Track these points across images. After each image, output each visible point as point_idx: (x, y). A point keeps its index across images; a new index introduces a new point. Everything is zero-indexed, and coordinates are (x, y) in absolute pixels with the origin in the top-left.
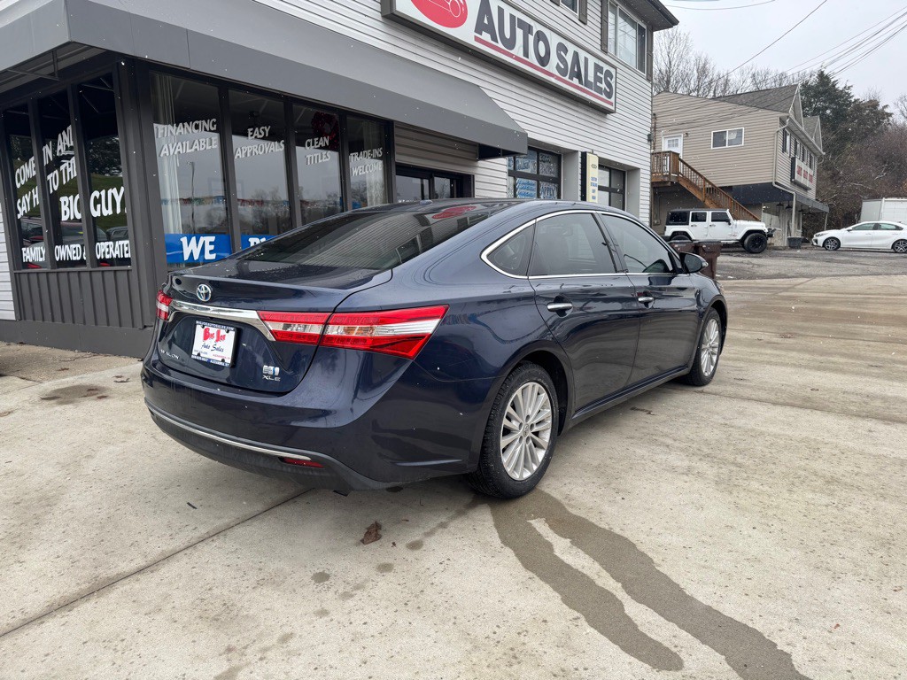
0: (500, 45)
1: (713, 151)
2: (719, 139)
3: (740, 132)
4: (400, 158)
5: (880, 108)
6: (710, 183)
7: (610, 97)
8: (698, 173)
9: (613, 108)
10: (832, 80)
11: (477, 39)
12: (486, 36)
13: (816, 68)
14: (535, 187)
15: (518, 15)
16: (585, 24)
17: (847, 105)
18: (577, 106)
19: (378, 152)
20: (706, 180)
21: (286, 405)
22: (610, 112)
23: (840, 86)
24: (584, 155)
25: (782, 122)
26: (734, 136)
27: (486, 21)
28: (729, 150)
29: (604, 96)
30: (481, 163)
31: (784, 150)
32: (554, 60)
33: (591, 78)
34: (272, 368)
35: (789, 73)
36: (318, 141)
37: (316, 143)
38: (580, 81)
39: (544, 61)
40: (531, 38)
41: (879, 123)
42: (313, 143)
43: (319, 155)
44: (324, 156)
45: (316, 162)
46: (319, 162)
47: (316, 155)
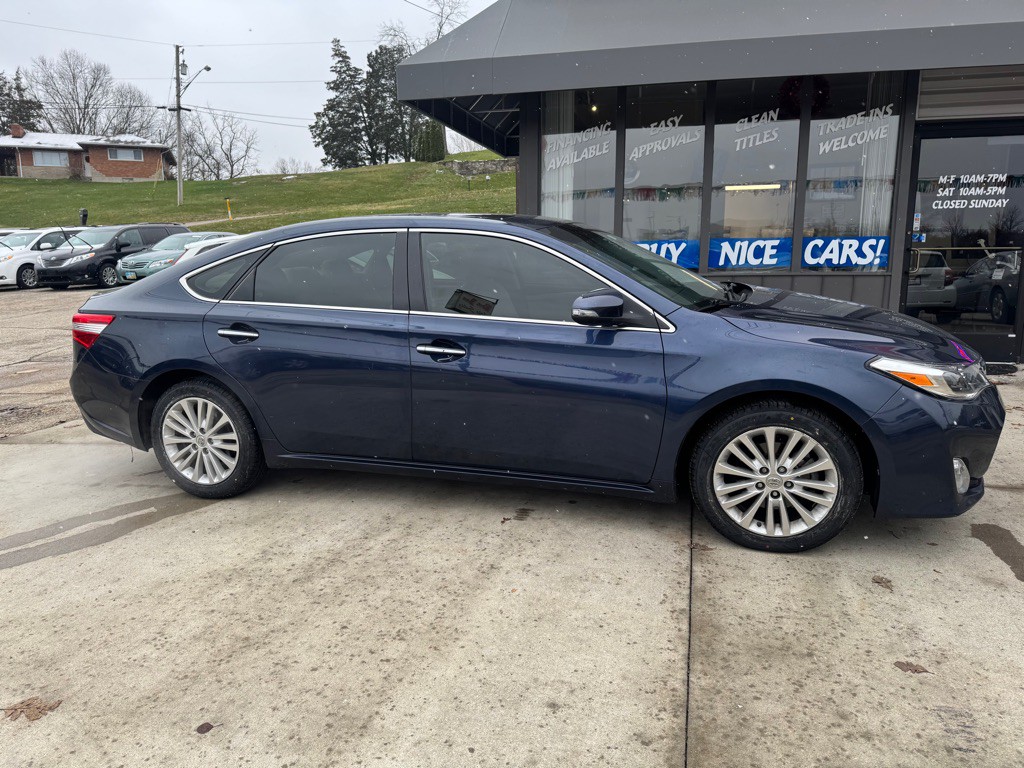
42: (750, 120)
43: (758, 135)
44: (766, 136)
45: (751, 145)
46: (757, 144)
47: (752, 137)
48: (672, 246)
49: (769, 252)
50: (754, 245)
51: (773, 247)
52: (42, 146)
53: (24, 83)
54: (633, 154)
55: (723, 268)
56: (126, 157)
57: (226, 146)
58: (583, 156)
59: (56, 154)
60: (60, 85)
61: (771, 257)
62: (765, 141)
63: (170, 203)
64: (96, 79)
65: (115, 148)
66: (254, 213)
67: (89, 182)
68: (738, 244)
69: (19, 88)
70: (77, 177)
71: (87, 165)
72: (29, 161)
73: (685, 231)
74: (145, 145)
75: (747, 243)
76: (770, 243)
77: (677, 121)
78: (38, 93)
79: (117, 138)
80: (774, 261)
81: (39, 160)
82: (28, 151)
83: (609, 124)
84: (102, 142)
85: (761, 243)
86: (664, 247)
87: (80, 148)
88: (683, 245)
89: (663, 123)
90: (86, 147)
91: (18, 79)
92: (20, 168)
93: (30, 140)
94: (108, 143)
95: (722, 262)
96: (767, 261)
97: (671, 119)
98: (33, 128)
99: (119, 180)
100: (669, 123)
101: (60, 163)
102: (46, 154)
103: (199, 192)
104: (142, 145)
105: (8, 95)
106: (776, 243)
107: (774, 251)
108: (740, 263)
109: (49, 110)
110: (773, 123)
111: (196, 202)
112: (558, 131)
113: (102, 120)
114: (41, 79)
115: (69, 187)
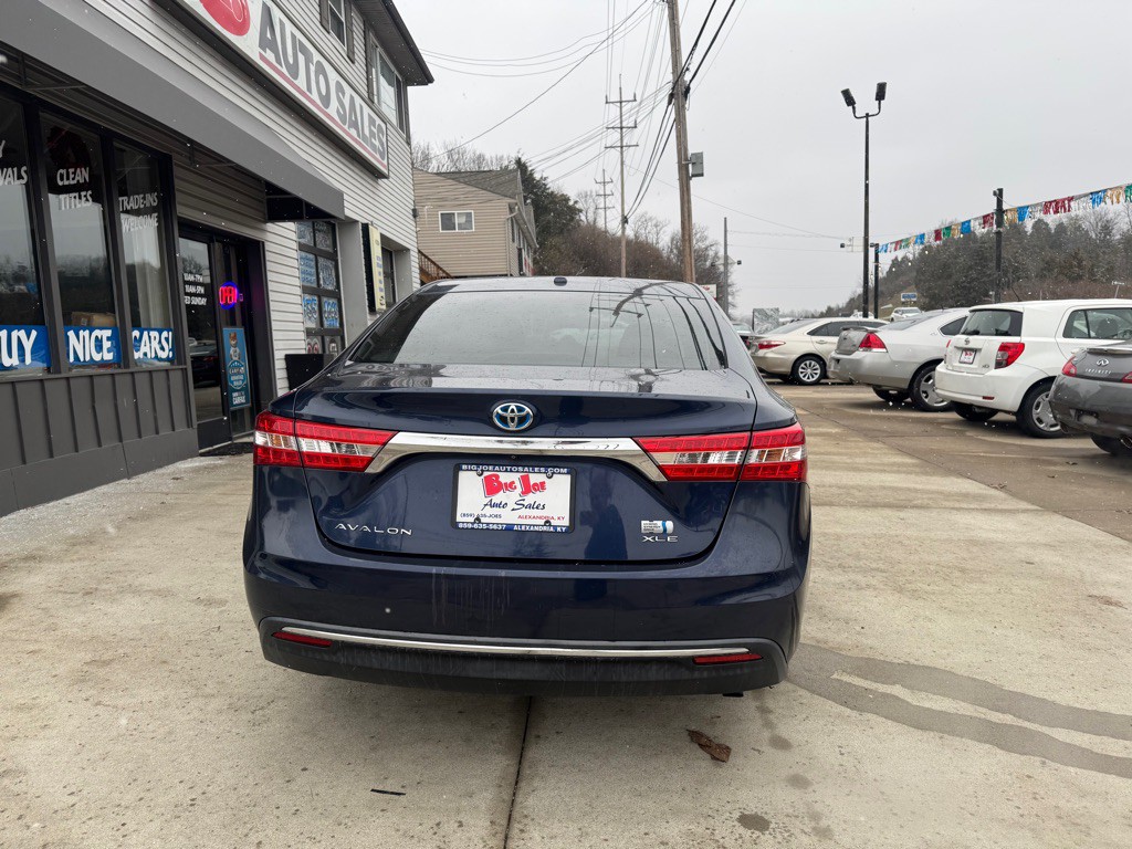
0: (284, 70)
1: (442, 235)
2: (448, 222)
3: (469, 215)
4: (183, 211)
5: (571, 203)
6: (444, 271)
7: (383, 159)
8: (429, 259)
9: (386, 172)
10: (530, 169)
11: (262, 57)
12: (270, 55)
13: (514, 156)
14: (313, 263)
15: (299, 36)
16: (353, 62)
17: (546, 197)
18: (353, 164)
19: (152, 200)
20: (439, 267)
21: (713, 575)
22: (382, 176)
23: (537, 176)
24: (366, 228)
25: (511, 210)
26: (463, 220)
27: (269, 36)
28: (459, 235)
29: (378, 156)
30: (270, 226)
31: (513, 240)
32: (334, 103)
33: (367, 132)
34: (659, 523)
35: (487, 157)
36: (74, 173)
37: (71, 176)
38: (359, 136)
39: (326, 100)
40: (312, 68)
41: (572, 219)
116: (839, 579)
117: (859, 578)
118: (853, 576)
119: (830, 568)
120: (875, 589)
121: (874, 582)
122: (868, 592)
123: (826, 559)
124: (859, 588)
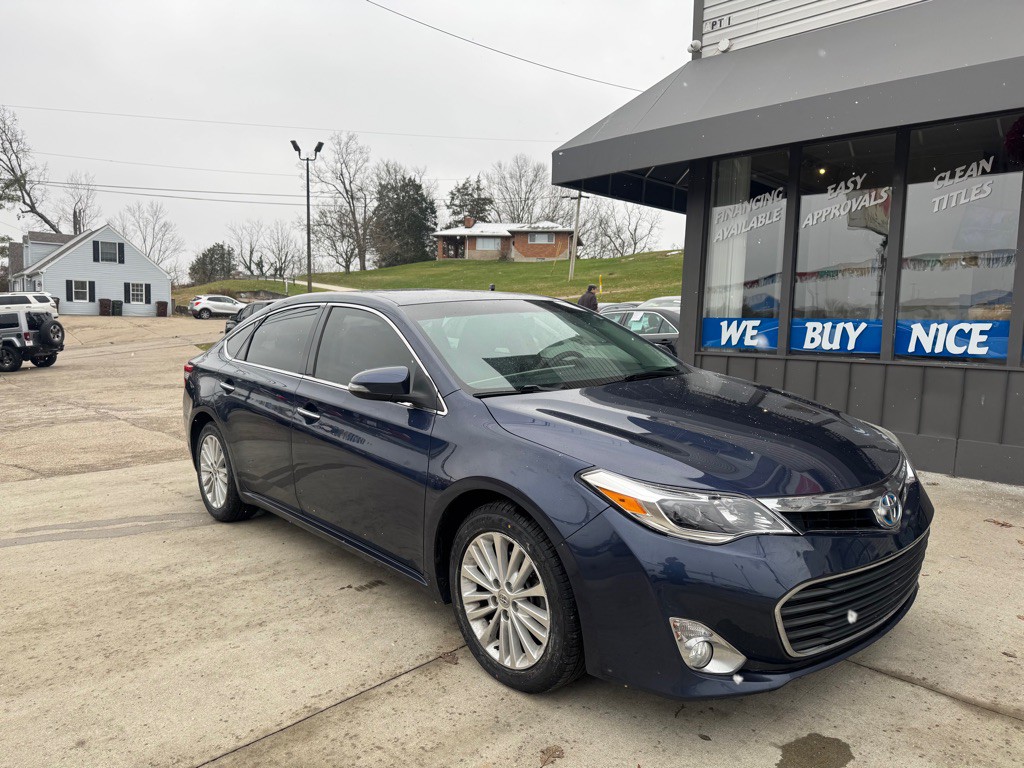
42: (952, 176)
43: (964, 192)
44: (975, 192)
45: (953, 204)
46: (963, 201)
47: (955, 194)
48: (849, 326)
49: (976, 338)
50: (955, 329)
51: (982, 333)
52: (484, 234)
53: (484, 183)
54: (807, 220)
55: (912, 356)
56: (542, 240)
57: (632, 228)
58: (751, 225)
59: (492, 240)
60: (509, 182)
61: (980, 344)
62: (973, 198)
63: (562, 279)
64: (536, 176)
65: (533, 233)
66: (630, 286)
67: (512, 262)
68: (934, 327)
69: (478, 188)
70: (504, 257)
71: (513, 247)
72: (473, 247)
73: (866, 311)
74: (557, 229)
75: (945, 326)
76: (977, 328)
77: (859, 180)
78: (492, 190)
79: (536, 225)
80: (983, 351)
81: (480, 245)
82: (473, 238)
83: (781, 189)
84: (525, 229)
85: (966, 327)
86: (840, 327)
87: (509, 234)
88: (863, 326)
89: (842, 184)
90: (514, 233)
91: (479, 181)
92: (467, 251)
93: (479, 229)
94: (530, 230)
95: (911, 348)
96: (973, 349)
97: (853, 179)
98: (483, 220)
99: (534, 260)
100: (850, 184)
101: (493, 247)
102: (486, 240)
103: (589, 269)
104: (555, 229)
105: (471, 195)
106: (987, 327)
107: (984, 338)
108: (936, 351)
109: (499, 203)
110: (985, 178)
111: (585, 278)
112: (730, 200)
113: (537, 211)
114: (496, 180)
115: (496, 266)
116: (188, 571)
117: (167, 578)
118: (175, 578)
119: (199, 580)
120: (153, 571)
121: (154, 578)
122: (158, 566)
123: (206, 590)
124: (167, 568)
